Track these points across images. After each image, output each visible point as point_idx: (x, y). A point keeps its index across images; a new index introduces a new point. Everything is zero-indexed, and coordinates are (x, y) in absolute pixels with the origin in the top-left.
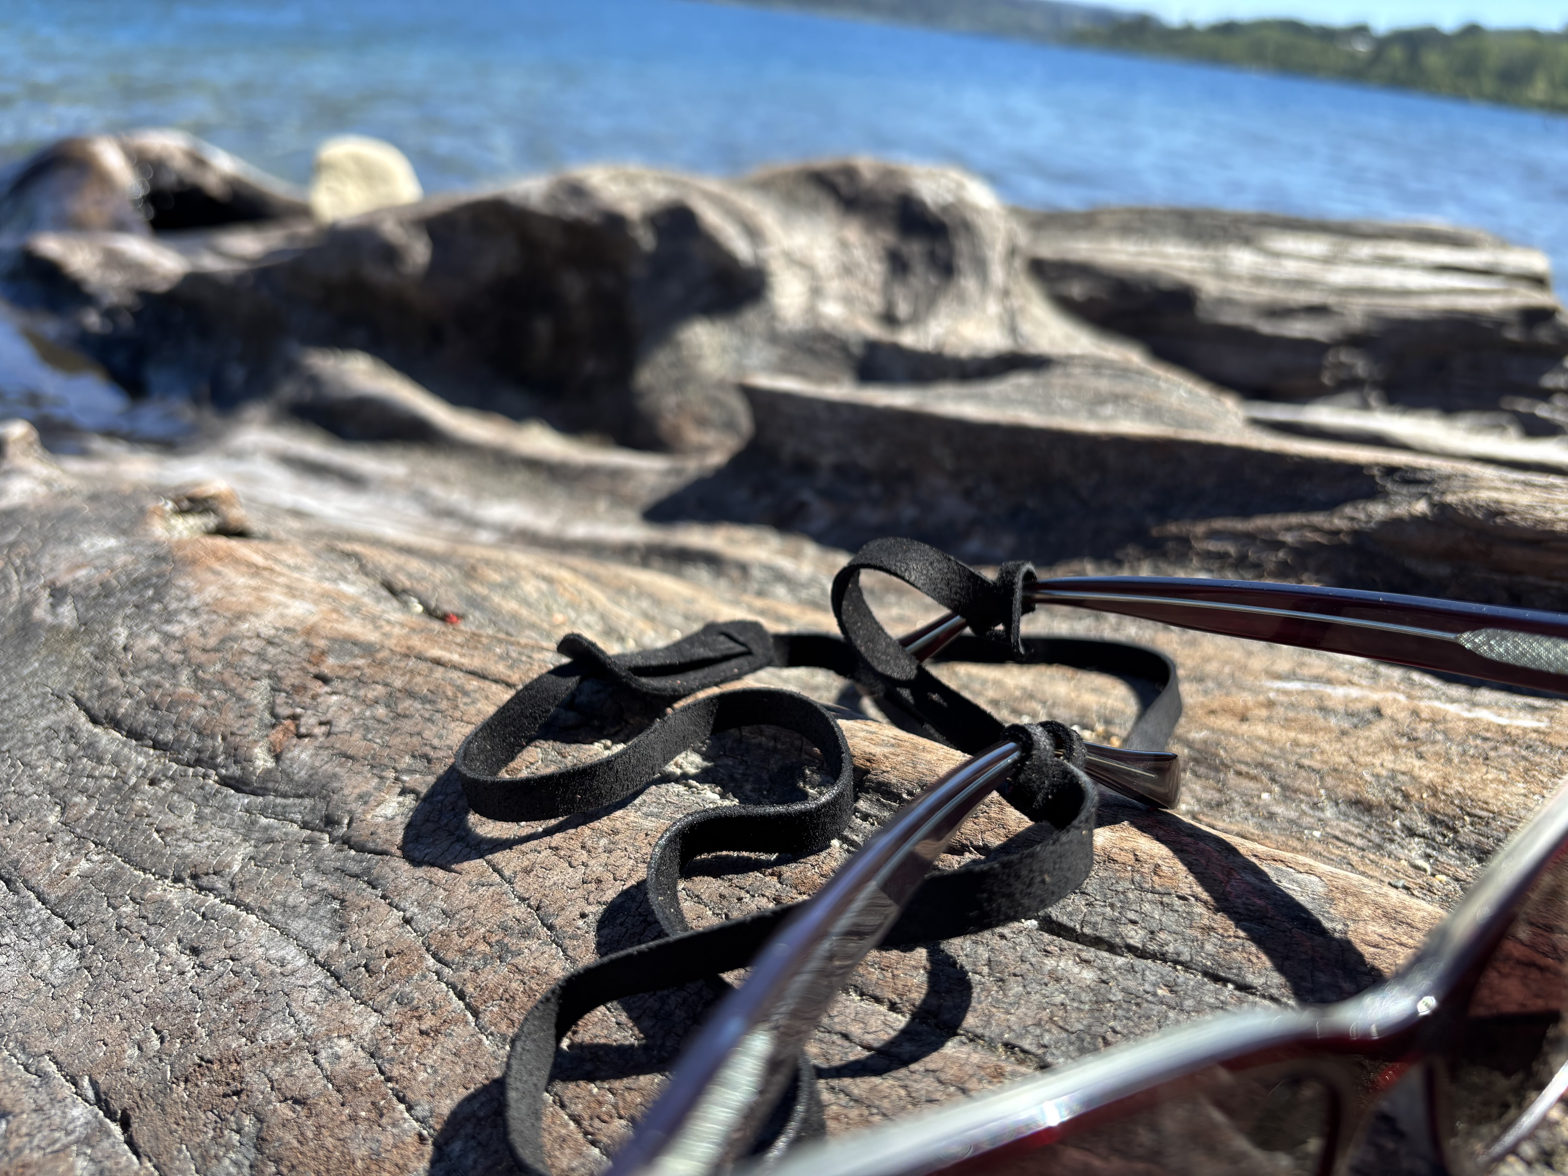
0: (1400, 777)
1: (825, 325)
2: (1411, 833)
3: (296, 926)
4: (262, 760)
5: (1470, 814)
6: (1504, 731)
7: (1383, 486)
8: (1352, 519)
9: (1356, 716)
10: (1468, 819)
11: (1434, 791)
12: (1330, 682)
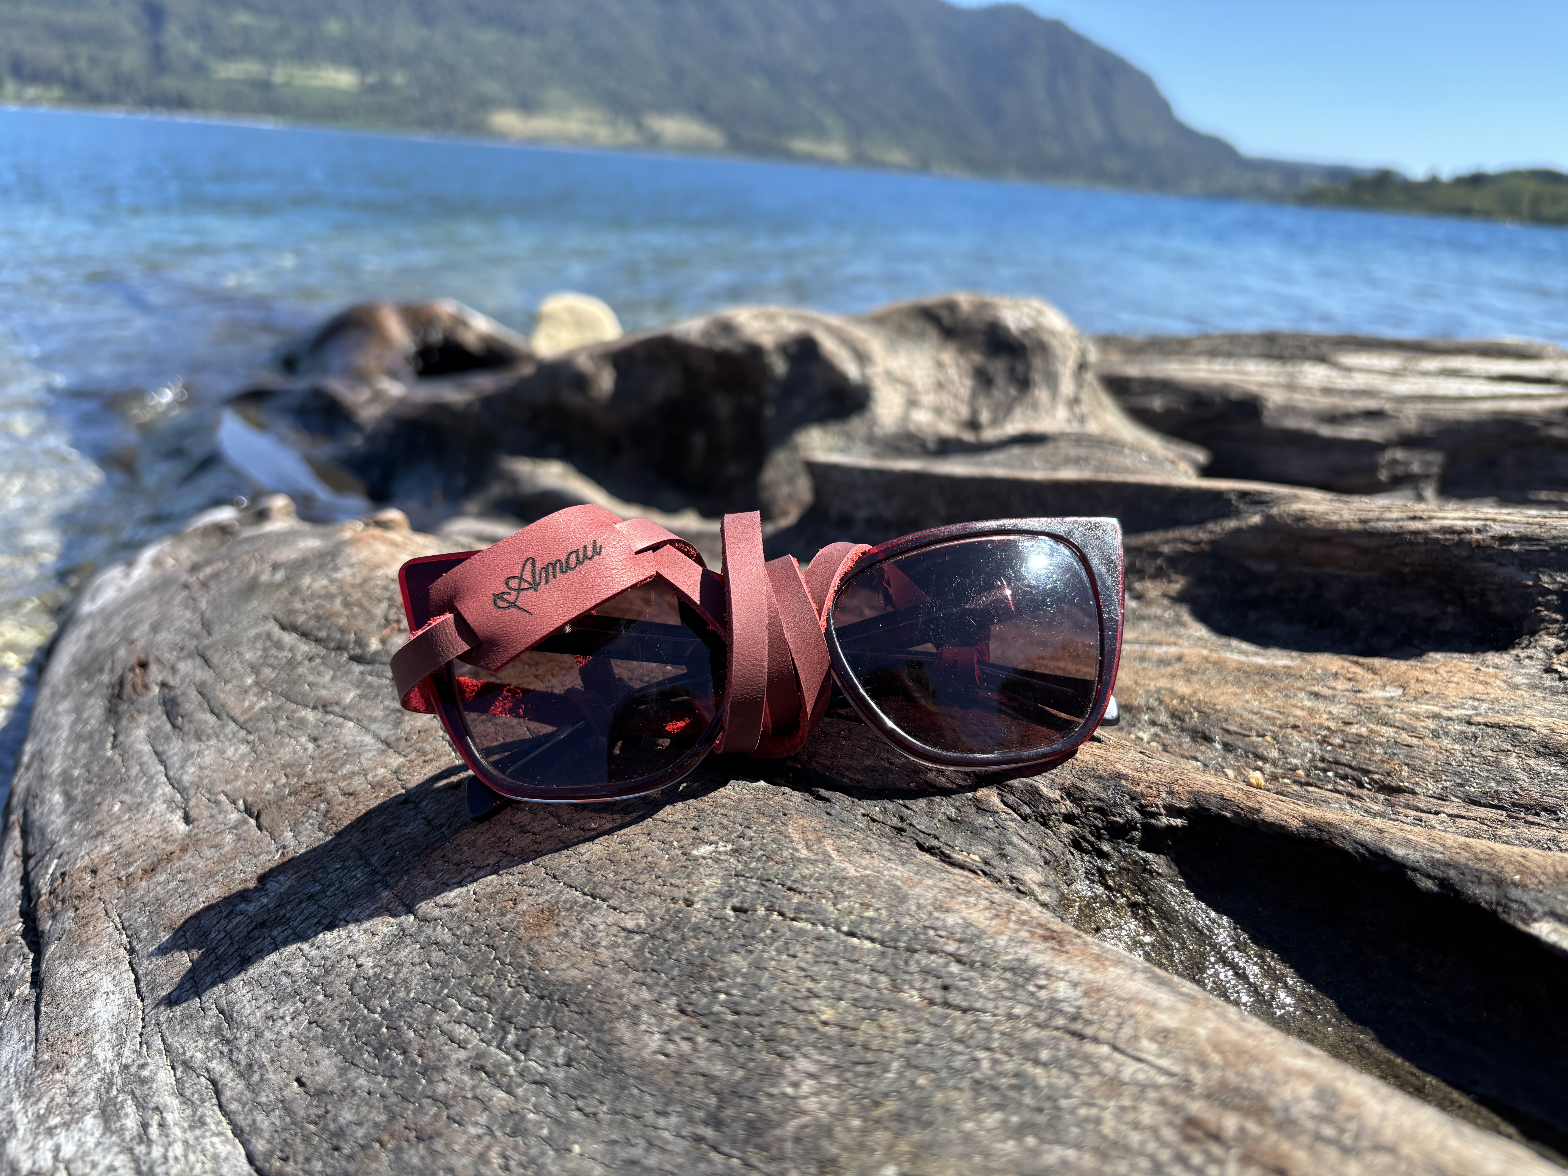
0: (1163, 692)
1: (912, 428)
2: (1153, 723)
3: (374, 727)
4: (374, 645)
5: (1199, 712)
6: (1261, 667)
7: (1237, 507)
8: (1211, 532)
9: (1163, 662)
10: (1196, 714)
11: (1182, 699)
12: (1160, 644)
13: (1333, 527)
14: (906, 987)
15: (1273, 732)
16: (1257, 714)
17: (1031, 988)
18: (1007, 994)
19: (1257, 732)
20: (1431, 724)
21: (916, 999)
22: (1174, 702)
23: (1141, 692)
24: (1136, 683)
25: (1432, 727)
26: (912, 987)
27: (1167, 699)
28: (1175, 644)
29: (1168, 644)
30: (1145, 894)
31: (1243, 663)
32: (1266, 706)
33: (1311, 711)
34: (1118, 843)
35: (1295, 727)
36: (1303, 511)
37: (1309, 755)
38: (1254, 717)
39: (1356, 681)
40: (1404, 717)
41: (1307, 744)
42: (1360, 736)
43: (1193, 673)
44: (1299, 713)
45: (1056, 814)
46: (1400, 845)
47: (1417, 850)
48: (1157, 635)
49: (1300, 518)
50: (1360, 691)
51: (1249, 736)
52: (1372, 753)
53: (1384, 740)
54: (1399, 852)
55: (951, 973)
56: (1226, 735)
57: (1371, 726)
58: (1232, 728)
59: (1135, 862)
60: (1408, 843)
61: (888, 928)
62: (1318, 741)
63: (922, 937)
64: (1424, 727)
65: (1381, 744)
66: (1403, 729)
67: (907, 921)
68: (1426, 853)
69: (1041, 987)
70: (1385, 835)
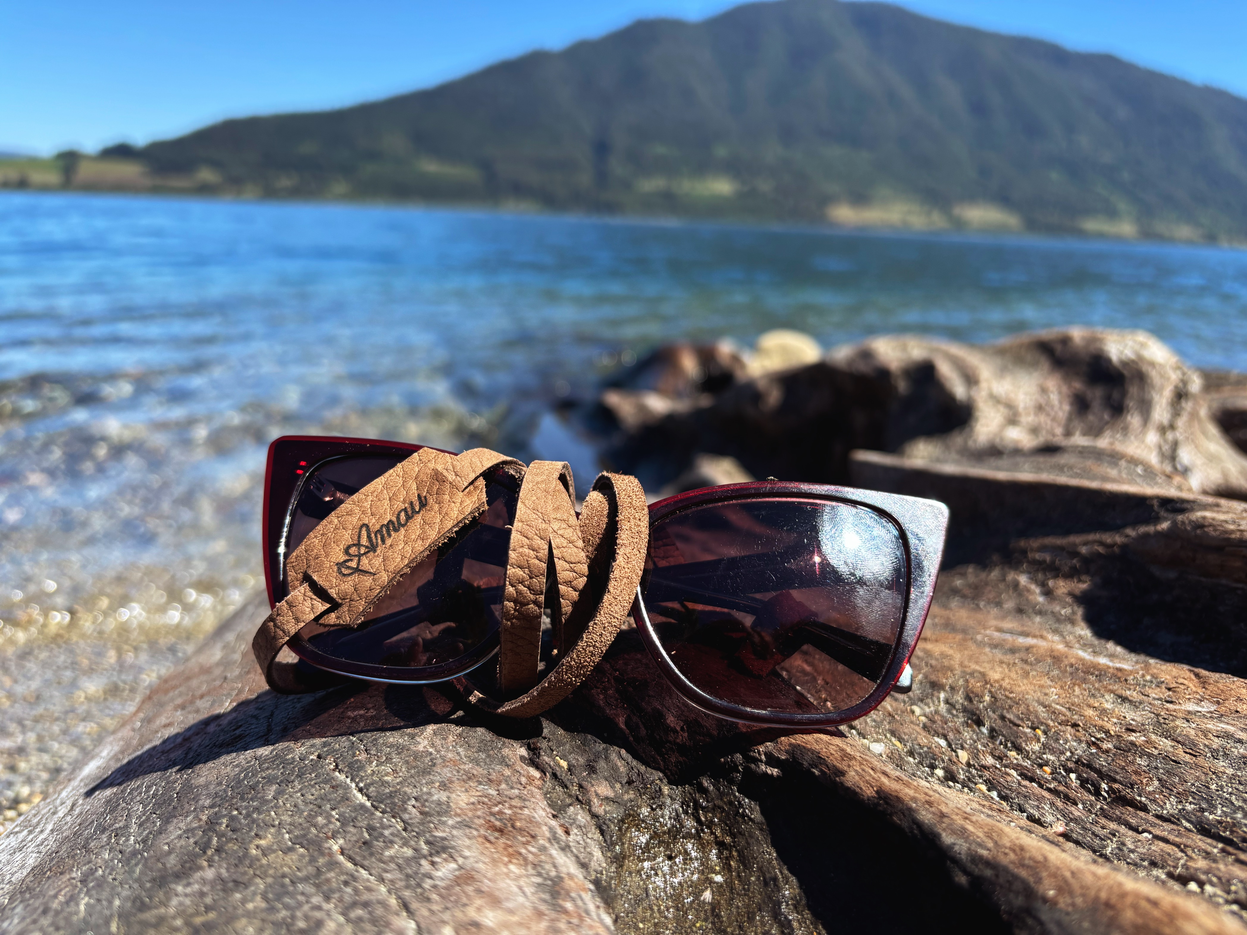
5: (992, 697)
6: (1095, 666)
7: (1157, 513)
8: (1127, 536)
9: (1013, 651)
10: (987, 698)
11: (987, 683)
12: (1026, 634)
13: (1226, 536)
14: (339, 836)
15: (1047, 726)
16: (1045, 707)
17: (423, 862)
18: (400, 861)
19: (1033, 723)
20: (1216, 743)
21: (336, 848)
22: (978, 684)
23: (958, 672)
24: (961, 665)
25: (1215, 746)
26: (344, 838)
27: (972, 681)
28: (1042, 637)
29: (1035, 636)
30: (733, 836)
31: (1082, 660)
32: (1061, 701)
33: (1103, 712)
34: (719, 782)
35: (1075, 725)
36: (1204, 518)
37: (1068, 754)
38: (1041, 709)
39: (1174, 692)
40: (1193, 732)
41: (1075, 744)
42: (1133, 744)
43: (1025, 662)
44: (1090, 712)
45: (670, 742)
46: (954, 832)
47: (966, 842)
48: (1034, 629)
49: (1200, 525)
50: (1171, 702)
51: (1019, 726)
52: (1133, 763)
53: (1156, 752)
54: (947, 839)
55: (382, 835)
56: (999, 722)
57: (1153, 737)
58: (1008, 716)
59: (731, 803)
60: (963, 833)
61: (387, 791)
62: (1087, 742)
63: (400, 803)
64: (1205, 745)
65: (1149, 755)
66: (1183, 744)
67: (408, 790)
68: (973, 847)
69: (433, 863)
70: (945, 820)
